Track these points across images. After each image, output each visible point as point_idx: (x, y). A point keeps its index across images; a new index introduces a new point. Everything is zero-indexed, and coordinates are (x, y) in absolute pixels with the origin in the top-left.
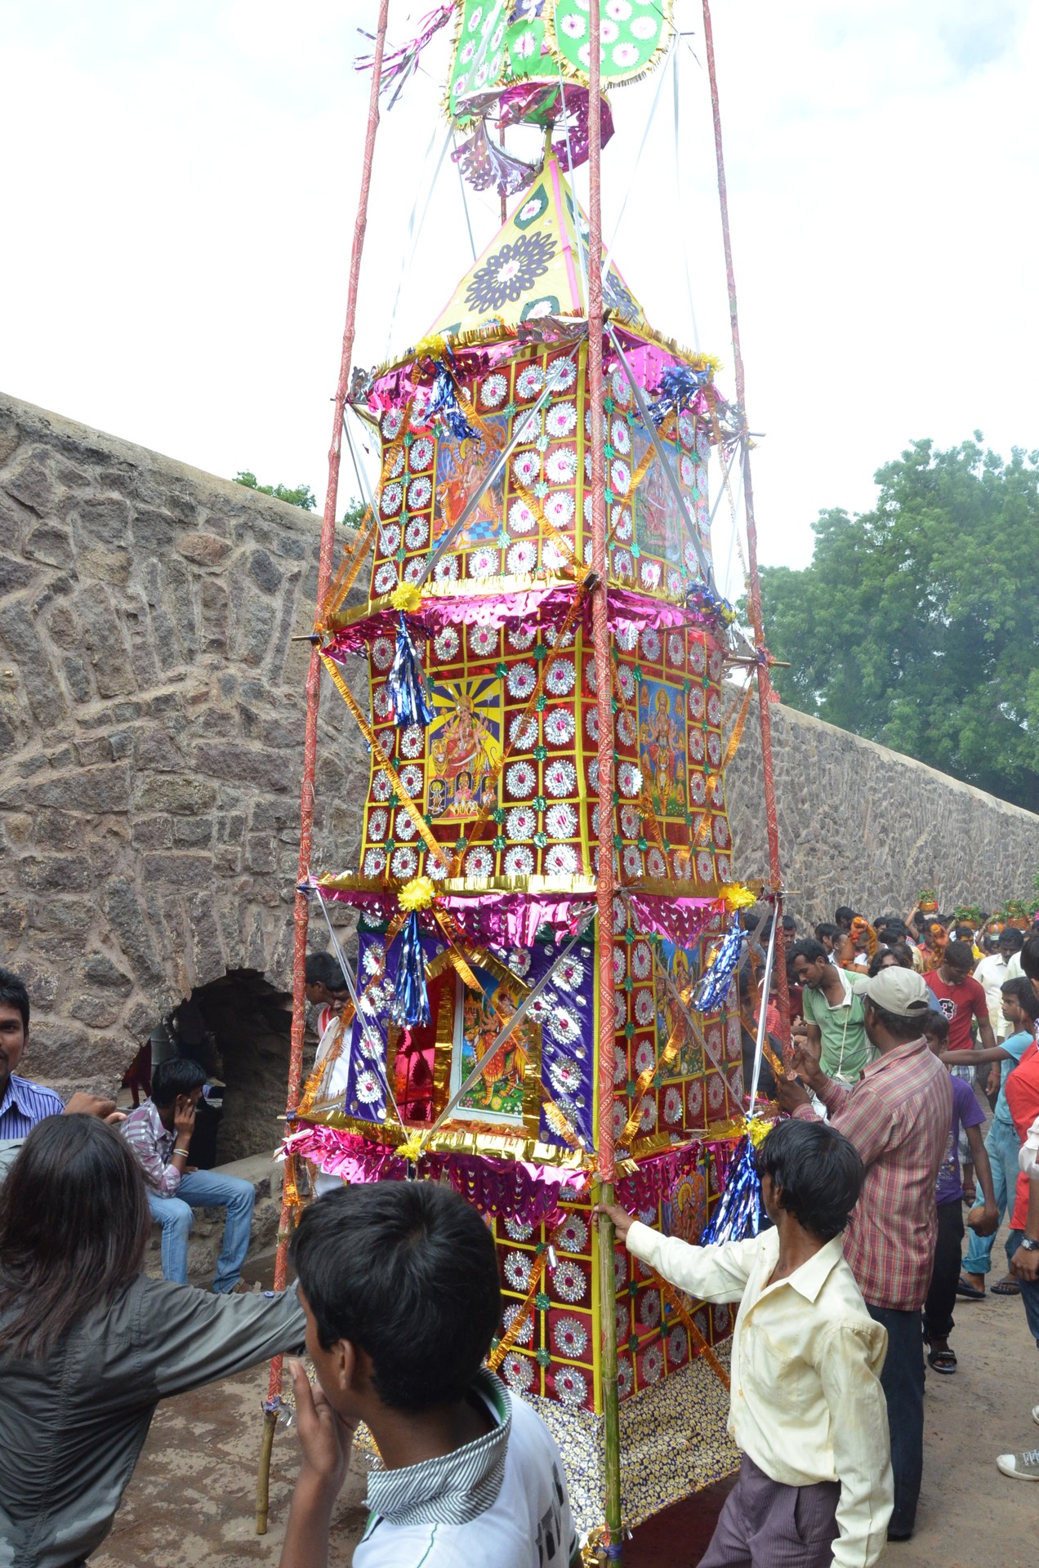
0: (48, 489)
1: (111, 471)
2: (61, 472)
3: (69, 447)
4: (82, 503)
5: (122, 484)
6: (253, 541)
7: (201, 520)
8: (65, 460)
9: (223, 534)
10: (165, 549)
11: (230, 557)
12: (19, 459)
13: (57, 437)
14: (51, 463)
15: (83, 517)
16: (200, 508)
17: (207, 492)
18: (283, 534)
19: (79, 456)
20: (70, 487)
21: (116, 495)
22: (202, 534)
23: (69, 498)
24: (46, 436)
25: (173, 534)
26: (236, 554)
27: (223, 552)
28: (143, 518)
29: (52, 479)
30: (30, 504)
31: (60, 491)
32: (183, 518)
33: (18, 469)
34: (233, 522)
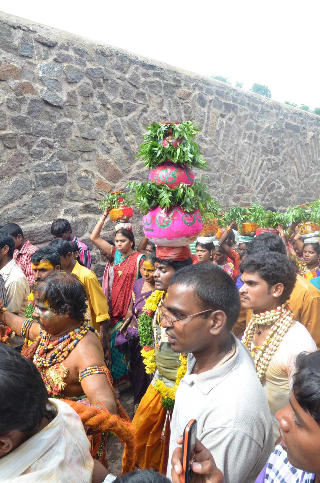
0: (139, 79)
1: (156, 71)
2: (142, 73)
3: (144, 65)
4: (149, 83)
5: (159, 75)
6: (198, 90)
7: (182, 85)
8: (143, 69)
9: (189, 89)
10: (173, 95)
11: (191, 96)
12: (130, 71)
13: (140, 62)
14: (139, 70)
15: (149, 87)
16: (182, 81)
17: (184, 75)
18: (207, 87)
19: (147, 67)
20: (145, 78)
21: (158, 79)
22: (184, 89)
23: (145, 82)
24: (137, 62)
25: (175, 90)
26: (193, 95)
27: (189, 95)
28: (166, 86)
29: (140, 76)
30: (134, 84)
31: (143, 79)
32: (177, 85)
33: (131, 74)
34: (192, 85)
